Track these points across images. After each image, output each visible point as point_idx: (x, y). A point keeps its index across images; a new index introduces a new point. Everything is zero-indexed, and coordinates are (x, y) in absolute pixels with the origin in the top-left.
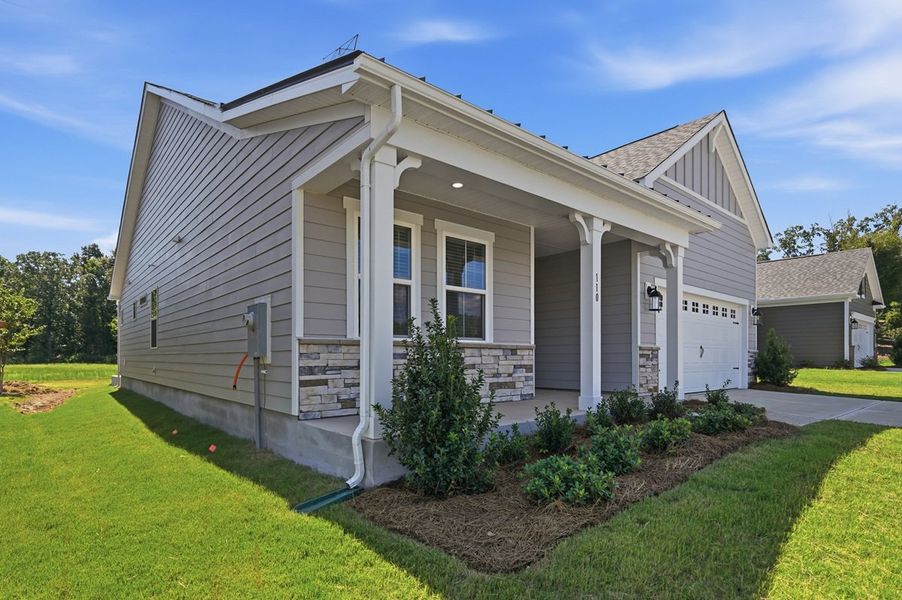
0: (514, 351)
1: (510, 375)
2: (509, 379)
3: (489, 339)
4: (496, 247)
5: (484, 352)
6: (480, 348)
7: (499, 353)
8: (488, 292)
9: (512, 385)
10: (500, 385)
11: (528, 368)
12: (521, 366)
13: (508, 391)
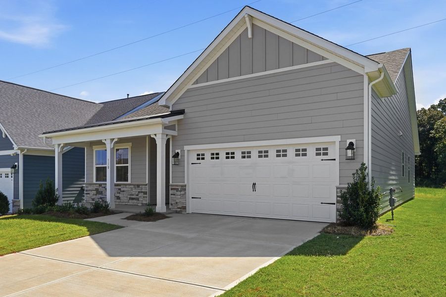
0: (138, 186)
1: (137, 195)
2: (136, 197)
3: (129, 182)
4: (132, 148)
5: (127, 186)
6: (126, 185)
7: (133, 186)
8: (129, 165)
9: (138, 199)
10: (133, 199)
11: (145, 193)
12: (142, 192)
13: (135, 201)
